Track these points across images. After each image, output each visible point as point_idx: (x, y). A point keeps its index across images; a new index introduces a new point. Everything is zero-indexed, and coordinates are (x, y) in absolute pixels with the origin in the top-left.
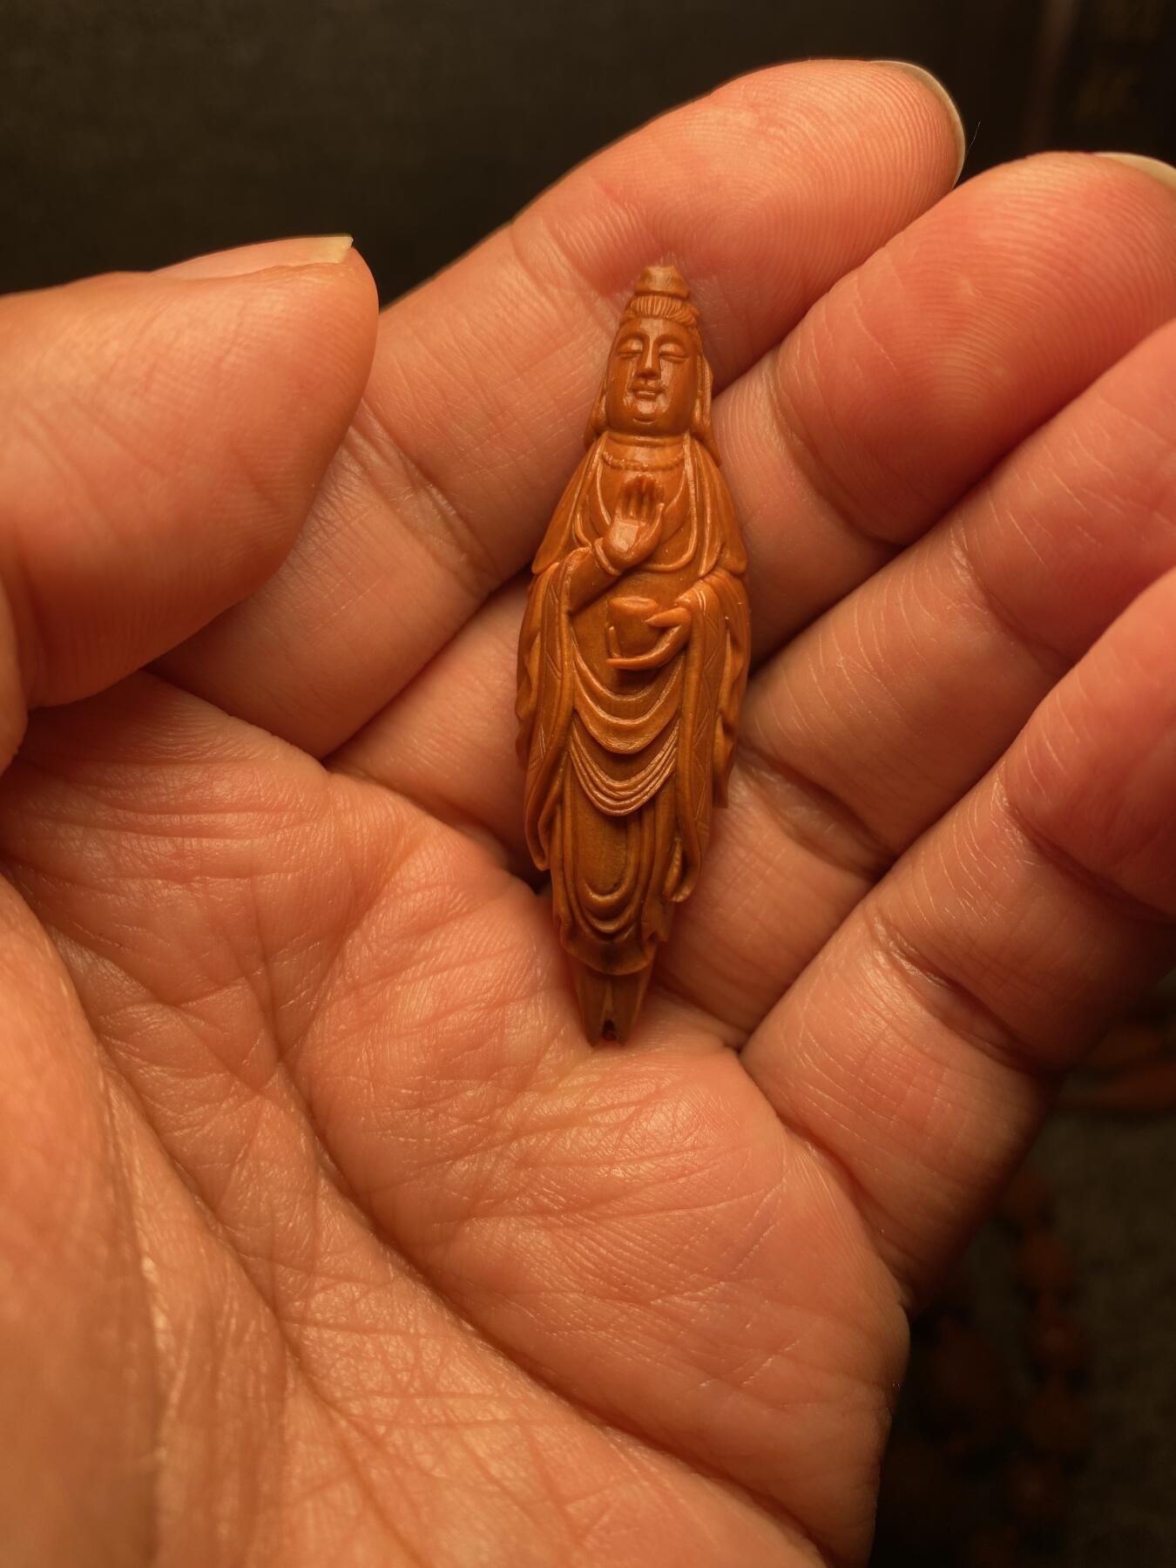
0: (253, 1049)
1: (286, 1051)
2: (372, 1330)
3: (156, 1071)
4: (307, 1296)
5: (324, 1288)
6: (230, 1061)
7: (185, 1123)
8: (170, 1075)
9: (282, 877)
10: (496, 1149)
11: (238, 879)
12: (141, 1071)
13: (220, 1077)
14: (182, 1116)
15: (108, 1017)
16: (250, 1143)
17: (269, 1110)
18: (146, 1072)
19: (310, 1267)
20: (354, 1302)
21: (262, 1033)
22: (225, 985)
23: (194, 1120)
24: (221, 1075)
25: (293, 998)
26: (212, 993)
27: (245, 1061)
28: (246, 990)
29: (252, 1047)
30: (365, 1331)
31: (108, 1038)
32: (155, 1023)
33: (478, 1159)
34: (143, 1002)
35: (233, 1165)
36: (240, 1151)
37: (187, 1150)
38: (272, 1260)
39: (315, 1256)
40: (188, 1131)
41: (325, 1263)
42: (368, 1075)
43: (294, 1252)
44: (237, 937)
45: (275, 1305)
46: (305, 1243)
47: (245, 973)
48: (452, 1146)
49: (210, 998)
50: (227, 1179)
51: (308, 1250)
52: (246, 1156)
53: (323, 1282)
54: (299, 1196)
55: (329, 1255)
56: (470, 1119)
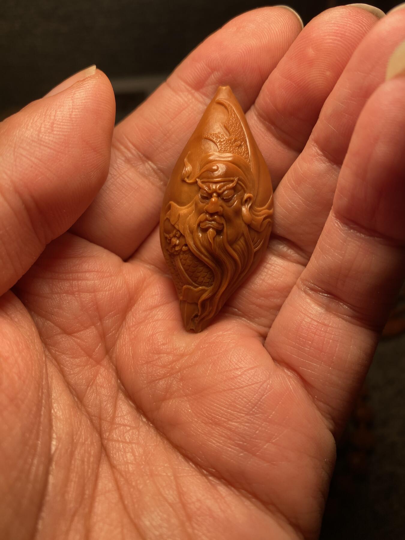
0: (97, 349)
1: (108, 351)
2: (130, 443)
3: (63, 356)
4: (110, 431)
5: (116, 428)
6: (89, 354)
7: (72, 373)
8: (68, 358)
9: (105, 292)
10: (173, 376)
11: (90, 293)
12: (59, 356)
13: (84, 359)
14: (71, 371)
15: (49, 339)
16: (94, 381)
17: (102, 370)
18: (61, 357)
19: (112, 422)
20: (124, 433)
21: (100, 344)
22: (87, 328)
23: (75, 372)
24: (85, 358)
25: (110, 333)
26: (82, 330)
28: (94, 330)
30: (127, 443)
31: (48, 346)
32: (63, 341)
33: (167, 380)
34: (60, 334)
35: (88, 387)
36: (91, 383)
37: (73, 382)
38: (100, 419)
39: (114, 418)
40: (73, 375)
41: (117, 420)
42: (131, 355)
43: (107, 416)
44: (90, 312)
45: (100, 434)
46: (110, 413)
47: (94, 324)
48: (158, 375)
49: (82, 332)
50: (86, 392)
51: (111, 416)
52: (92, 384)
53: (115, 426)
54: (110, 398)
55: (119, 417)
56: (164, 366)
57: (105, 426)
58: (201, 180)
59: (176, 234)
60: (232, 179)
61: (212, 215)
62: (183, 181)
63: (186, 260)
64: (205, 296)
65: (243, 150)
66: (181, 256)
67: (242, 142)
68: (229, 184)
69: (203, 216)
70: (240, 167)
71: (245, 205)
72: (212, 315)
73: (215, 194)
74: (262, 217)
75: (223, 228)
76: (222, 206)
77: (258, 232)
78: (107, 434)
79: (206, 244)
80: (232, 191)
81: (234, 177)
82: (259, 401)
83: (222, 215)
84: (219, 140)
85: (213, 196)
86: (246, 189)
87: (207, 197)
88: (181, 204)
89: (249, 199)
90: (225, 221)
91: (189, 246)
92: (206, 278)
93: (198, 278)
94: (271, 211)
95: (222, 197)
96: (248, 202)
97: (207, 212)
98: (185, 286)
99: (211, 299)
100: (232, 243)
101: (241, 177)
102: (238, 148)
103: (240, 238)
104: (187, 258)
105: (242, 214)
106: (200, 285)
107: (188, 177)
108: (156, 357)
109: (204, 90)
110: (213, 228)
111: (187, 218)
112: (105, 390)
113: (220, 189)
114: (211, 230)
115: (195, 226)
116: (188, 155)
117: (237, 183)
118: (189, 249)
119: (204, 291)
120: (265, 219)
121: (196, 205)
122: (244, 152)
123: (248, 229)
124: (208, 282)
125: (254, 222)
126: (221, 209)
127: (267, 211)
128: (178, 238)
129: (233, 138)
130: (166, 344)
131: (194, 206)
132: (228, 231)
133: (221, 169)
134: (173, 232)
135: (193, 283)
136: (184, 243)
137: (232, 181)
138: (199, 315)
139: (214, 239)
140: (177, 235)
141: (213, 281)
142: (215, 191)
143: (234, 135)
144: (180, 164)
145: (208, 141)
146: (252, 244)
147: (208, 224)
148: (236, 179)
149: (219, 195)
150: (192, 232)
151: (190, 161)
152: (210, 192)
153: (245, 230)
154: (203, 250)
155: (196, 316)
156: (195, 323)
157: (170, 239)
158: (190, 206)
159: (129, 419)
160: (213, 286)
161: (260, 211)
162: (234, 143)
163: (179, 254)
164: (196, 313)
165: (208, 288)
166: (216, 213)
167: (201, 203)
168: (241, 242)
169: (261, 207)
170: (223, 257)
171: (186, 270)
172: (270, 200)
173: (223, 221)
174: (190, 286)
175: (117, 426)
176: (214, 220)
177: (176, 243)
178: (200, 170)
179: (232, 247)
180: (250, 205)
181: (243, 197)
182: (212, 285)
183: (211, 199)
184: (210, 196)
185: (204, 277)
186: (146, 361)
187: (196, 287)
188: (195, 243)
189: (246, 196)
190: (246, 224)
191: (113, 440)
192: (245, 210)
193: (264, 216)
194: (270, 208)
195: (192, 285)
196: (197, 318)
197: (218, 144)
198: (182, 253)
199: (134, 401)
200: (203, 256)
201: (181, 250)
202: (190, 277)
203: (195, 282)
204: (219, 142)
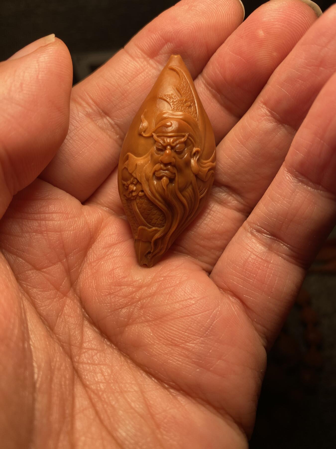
1: (72, 284)
2: (99, 364)
3: (35, 290)
4: (80, 355)
5: (84, 352)
6: (57, 288)
7: (44, 305)
8: (39, 291)
9: (69, 232)
10: (134, 304)
11: (57, 233)
12: (30, 290)
14: (42, 303)
15: (20, 275)
16: (62, 311)
17: (68, 301)
18: (32, 291)
19: (81, 347)
20: (92, 356)
21: (66, 279)
22: (54, 264)
23: (46, 304)
24: (54, 291)
25: (74, 268)
26: (51, 266)
27: (61, 287)
28: (61, 266)
29: (63, 282)
30: (96, 365)
31: (21, 281)
32: (34, 276)
33: (129, 308)
34: (30, 270)
35: (58, 317)
36: (59, 312)
37: (44, 313)
38: (70, 344)
39: (82, 343)
40: (44, 307)
41: (85, 345)
42: (95, 288)
43: (76, 342)
44: (57, 250)
45: (71, 358)
46: (79, 339)
47: (60, 261)
48: (120, 305)
49: (50, 268)
50: (57, 321)
51: (80, 341)
52: (61, 314)
53: (84, 351)
54: (77, 326)
55: (86, 342)
56: (125, 297)
57: (75, 351)
58: (156, 134)
59: (133, 181)
60: (183, 134)
61: (166, 165)
62: (140, 135)
63: (141, 204)
64: (157, 236)
65: (193, 110)
66: (138, 201)
67: (191, 103)
68: (181, 138)
69: (157, 166)
70: (190, 124)
71: (193, 158)
72: (163, 252)
73: (169, 147)
74: (207, 169)
75: (175, 177)
76: (174, 157)
77: (203, 181)
78: (77, 357)
79: (160, 190)
80: (184, 145)
81: (185, 133)
82: (211, 325)
83: (174, 166)
84: (172, 100)
85: (167, 149)
86: (194, 144)
87: (162, 149)
88: (138, 155)
89: (197, 152)
90: (177, 171)
91: (145, 192)
92: (158, 220)
93: (152, 219)
94: (214, 164)
95: (174, 150)
96: (196, 155)
97: (162, 162)
98: (141, 226)
99: (162, 238)
100: (182, 190)
101: (191, 133)
102: (189, 108)
103: (189, 186)
104: (143, 202)
105: (191, 165)
106: (154, 226)
107: (144, 132)
108: (118, 288)
109: (158, 58)
110: (167, 177)
111: (144, 167)
112: (72, 319)
113: (173, 142)
114: (165, 178)
115: (151, 174)
116: (144, 112)
117: (188, 138)
118: (145, 195)
119: (156, 231)
120: (209, 170)
121: (152, 156)
122: (193, 112)
123: (195, 179)
124: (161, 224)
125: (200, 173)
126: (173, 160)
127: (211, 163)
128: (135, 185)
129: (184, 99)
130: (126, 277)
131: (149, 157)
132: (179, 179)
133: (175, 125)
134: (130, 180)
135: (148, 224)
136: (140, 189)
137: (184, 136)
138: (152, 252)
139: (167, 186)
140: (134, 183)
141: (165, 222)
142: (169, 144)
143: (184, 97)
144: (137, 120)
145: (162, 100)
146: (198, 191)
147: (163, 173)
148: (187, 135)
149: (172, 148)
150: (148, 180)
151: (146, 118)
152: (164, 145)
153: (193, 179)
154: (157, 196)
155: (149, 253)
156: (148, 259)
157: (127, 185)
158: (146, 157)
159: (95, 343)
160: (165, 227)
161: (206, 163)
162: (185, 103)
163: (135, 199)
164: (149, 250)
165: (161, 229)
166: (170, 164)
167: (156, 154)
168: (189, 190)
169: (206, 160)
170: (175, 202)
171: (141, 213)
172: (213, 154)
173: (175, 171)
174: (145, 227)
175: (86, 350)
176: (167, 170)
177: (133, 189)
178: (156, 125)
179: (181, 194)
180: (198, 157)
181: (192, 151)
182: (163, 226)
183: (166, 151)
184: (165, 148)
185: (157, 219)
186: (109, 293)
187: (150, 228)
188: (150, 190)
189: (195, 150)
190: (194, 174)
191: (83, 363)
192: (193, 162)
193: (209, 168)
194: (213, 161)
195: (146, 226)
196: (150, 255)
197: (171, 104)
198: (138, 198)
199: (99, 328)
200: (157, 201)
201: (137, 195)
202: (145, 219)
203: (149, 223)
204: (172, 102)
